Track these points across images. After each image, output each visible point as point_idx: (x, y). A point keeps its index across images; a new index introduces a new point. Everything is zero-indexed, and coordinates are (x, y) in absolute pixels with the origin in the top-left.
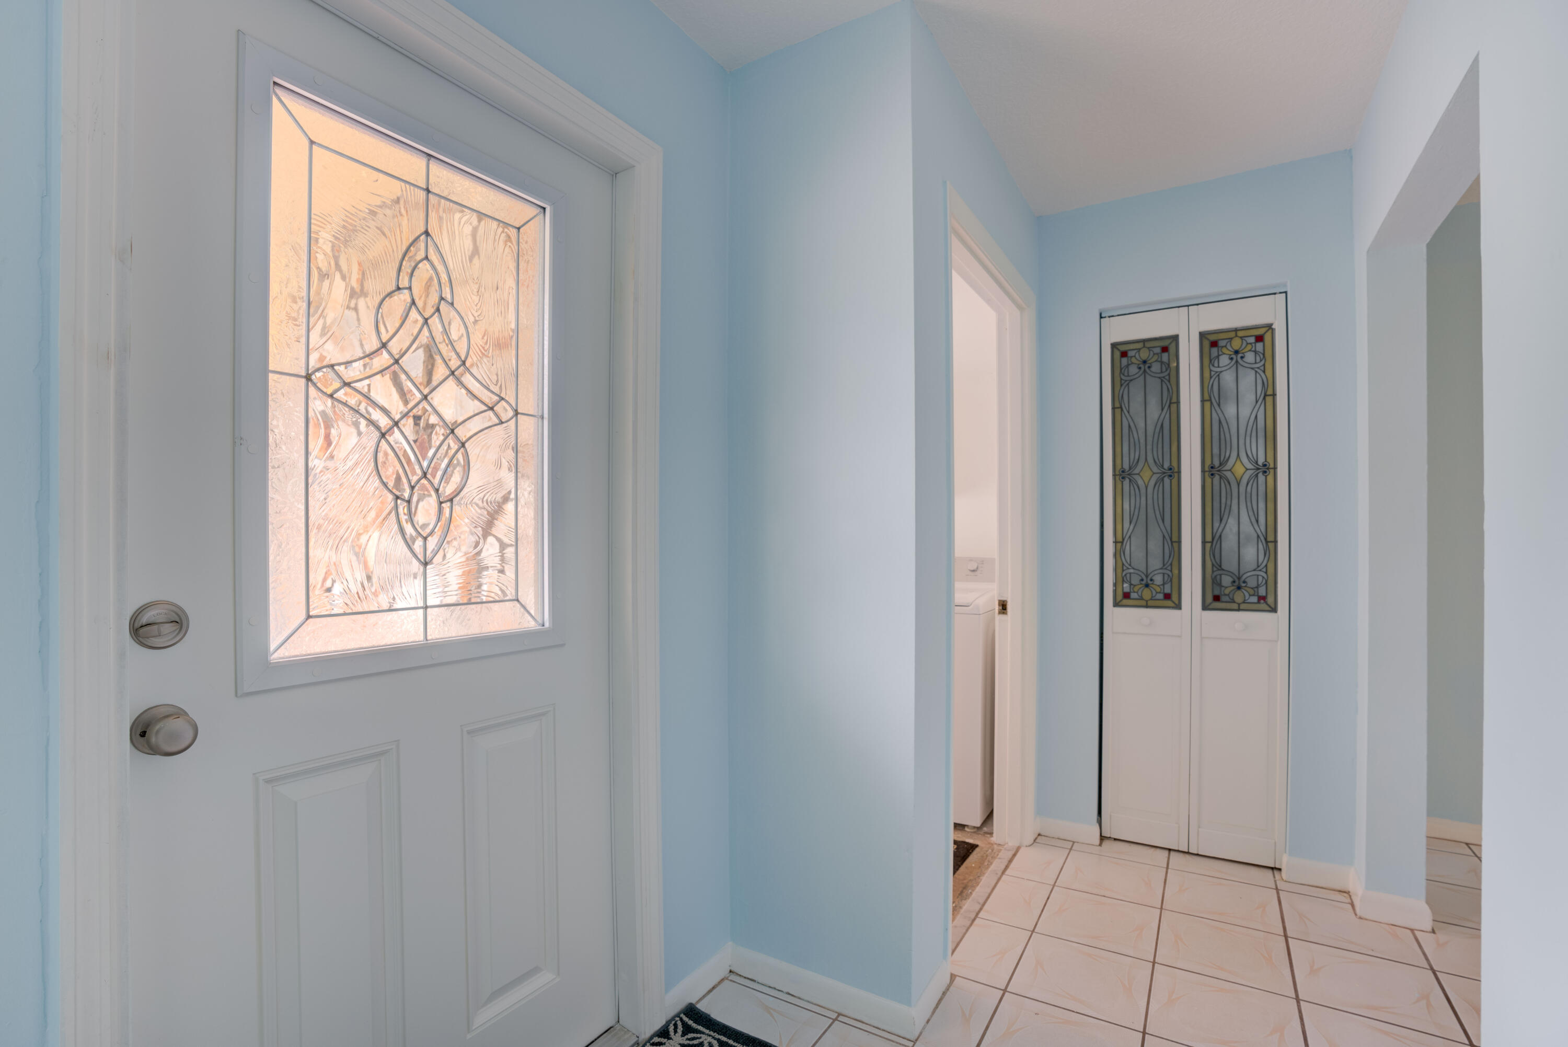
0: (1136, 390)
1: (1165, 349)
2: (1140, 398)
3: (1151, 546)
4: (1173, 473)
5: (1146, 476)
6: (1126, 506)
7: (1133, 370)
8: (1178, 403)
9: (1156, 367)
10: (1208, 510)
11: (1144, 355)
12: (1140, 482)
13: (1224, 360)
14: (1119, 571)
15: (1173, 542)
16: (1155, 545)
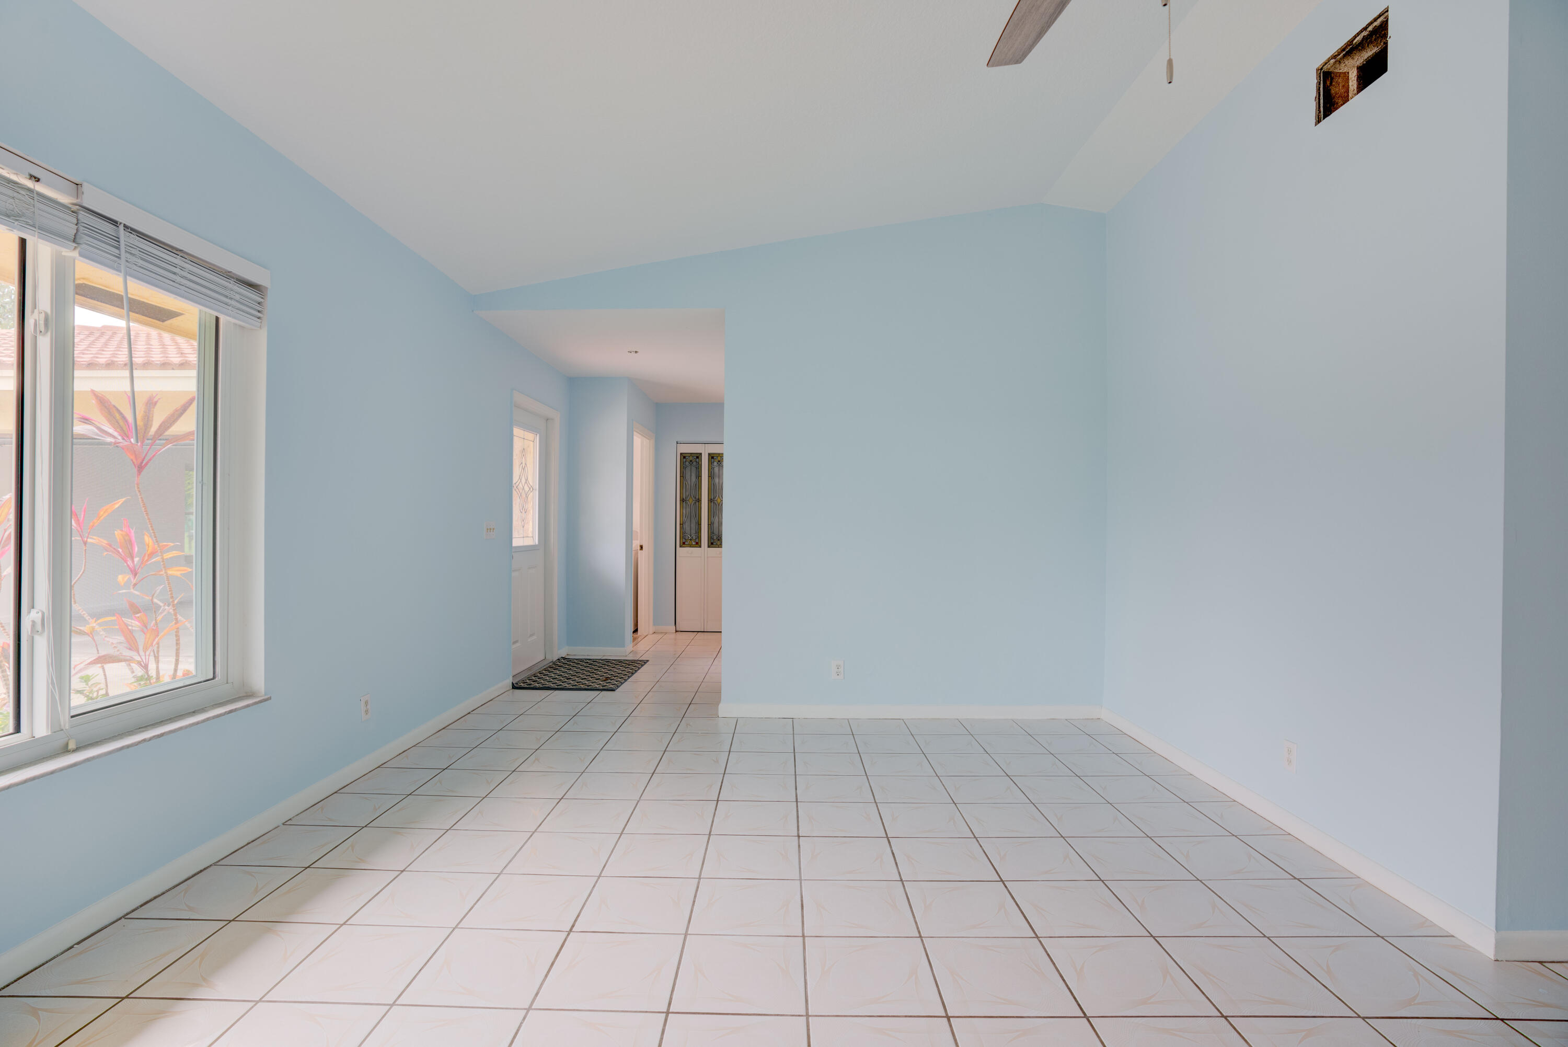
0: (688, 470)
1: (697, 457)
2: (689, 474)
3: (692, 525)
4: (699, 500)
5: (691, 501)
6: (684, 512)
7: (687, 463)
8: (701, 476)
9: (695, 463)
10: (710, 514)
11: (691, 458)
12: (689, 504)
13: (715, 463)
14: (681, 534)
15: (699, 524)
16: (693, 526)
